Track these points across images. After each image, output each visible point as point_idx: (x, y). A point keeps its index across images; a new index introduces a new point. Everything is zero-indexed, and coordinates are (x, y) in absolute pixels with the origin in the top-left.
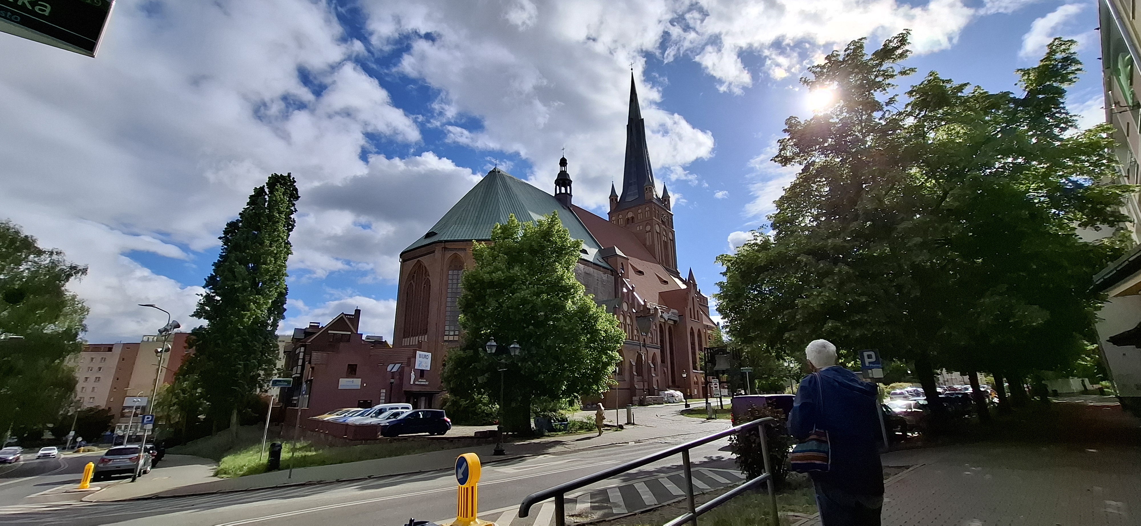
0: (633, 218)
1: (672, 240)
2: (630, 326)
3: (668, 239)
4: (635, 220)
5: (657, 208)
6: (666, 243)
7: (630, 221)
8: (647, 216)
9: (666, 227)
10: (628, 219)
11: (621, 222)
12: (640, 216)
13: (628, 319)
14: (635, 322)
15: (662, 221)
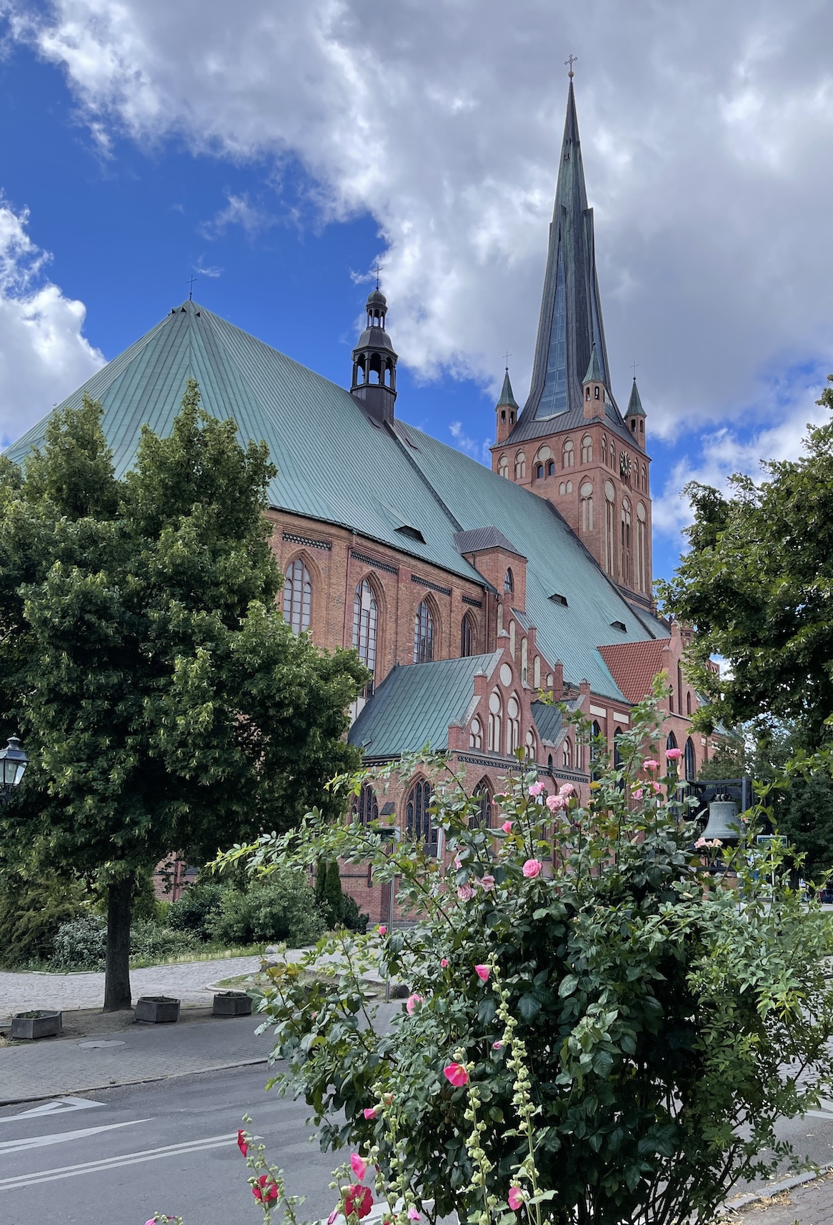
0: (550, 463)
1: (644, 523)
2: (515, 723)
3: (635, 519)
4: (557, 466)
5: (610, 438)
6: (627, 529)
7: (543, 470)
8: (585, 460)
9: (631, 489)
10: (539, 466)
11: (524, 472)
12: (570, 460)
13: (512, 704)
14: (528, 714)
15: (622, 474)
